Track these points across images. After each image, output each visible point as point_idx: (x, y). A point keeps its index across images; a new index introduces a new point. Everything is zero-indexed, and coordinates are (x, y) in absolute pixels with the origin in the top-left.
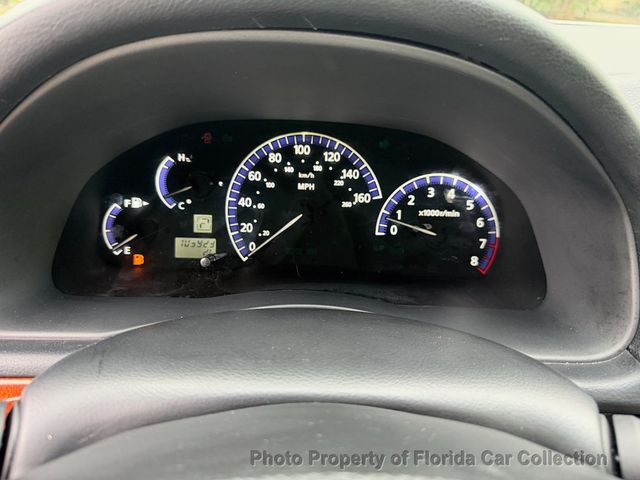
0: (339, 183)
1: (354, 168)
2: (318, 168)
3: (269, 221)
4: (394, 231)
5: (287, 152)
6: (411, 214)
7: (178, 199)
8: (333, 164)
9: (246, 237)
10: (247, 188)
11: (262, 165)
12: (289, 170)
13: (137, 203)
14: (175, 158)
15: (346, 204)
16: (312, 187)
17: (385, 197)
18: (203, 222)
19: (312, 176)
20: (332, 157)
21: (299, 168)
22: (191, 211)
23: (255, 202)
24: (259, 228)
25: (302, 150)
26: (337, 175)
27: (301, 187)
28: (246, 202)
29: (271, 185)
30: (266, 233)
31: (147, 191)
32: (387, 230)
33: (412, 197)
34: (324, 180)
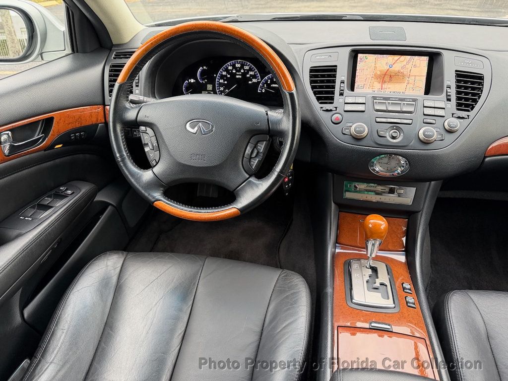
0: (248, 76)
1: (253, 71)
2: (242, 71)
3: (228, 87)
4: (263, 91)
5: (234, 66)
6: (269, 86)
7: (203, 80)
8: (246, 70)
9: (221, 92)
10: (222, 77)
11: (227, 70)
12: (234, 71)
13: (192, 81)
14: (203, 68)
15: (250, 82)
16: (240, 77)
17: (262, 80)
18: (210, 87)
19: (240, 73)
20: (246, 68)
21: (237, 71)
22: (207, 83)
23: (224, 81)
24: (225, 89)
25: (238, 65)
26: (248, 73)
27: (237, 77)
28: (221, 81)
29: (229, 76)
30: (227, 90)
31: (196, 79)
32: (261, 91)
33: (269, 80)
34: (244, 75)
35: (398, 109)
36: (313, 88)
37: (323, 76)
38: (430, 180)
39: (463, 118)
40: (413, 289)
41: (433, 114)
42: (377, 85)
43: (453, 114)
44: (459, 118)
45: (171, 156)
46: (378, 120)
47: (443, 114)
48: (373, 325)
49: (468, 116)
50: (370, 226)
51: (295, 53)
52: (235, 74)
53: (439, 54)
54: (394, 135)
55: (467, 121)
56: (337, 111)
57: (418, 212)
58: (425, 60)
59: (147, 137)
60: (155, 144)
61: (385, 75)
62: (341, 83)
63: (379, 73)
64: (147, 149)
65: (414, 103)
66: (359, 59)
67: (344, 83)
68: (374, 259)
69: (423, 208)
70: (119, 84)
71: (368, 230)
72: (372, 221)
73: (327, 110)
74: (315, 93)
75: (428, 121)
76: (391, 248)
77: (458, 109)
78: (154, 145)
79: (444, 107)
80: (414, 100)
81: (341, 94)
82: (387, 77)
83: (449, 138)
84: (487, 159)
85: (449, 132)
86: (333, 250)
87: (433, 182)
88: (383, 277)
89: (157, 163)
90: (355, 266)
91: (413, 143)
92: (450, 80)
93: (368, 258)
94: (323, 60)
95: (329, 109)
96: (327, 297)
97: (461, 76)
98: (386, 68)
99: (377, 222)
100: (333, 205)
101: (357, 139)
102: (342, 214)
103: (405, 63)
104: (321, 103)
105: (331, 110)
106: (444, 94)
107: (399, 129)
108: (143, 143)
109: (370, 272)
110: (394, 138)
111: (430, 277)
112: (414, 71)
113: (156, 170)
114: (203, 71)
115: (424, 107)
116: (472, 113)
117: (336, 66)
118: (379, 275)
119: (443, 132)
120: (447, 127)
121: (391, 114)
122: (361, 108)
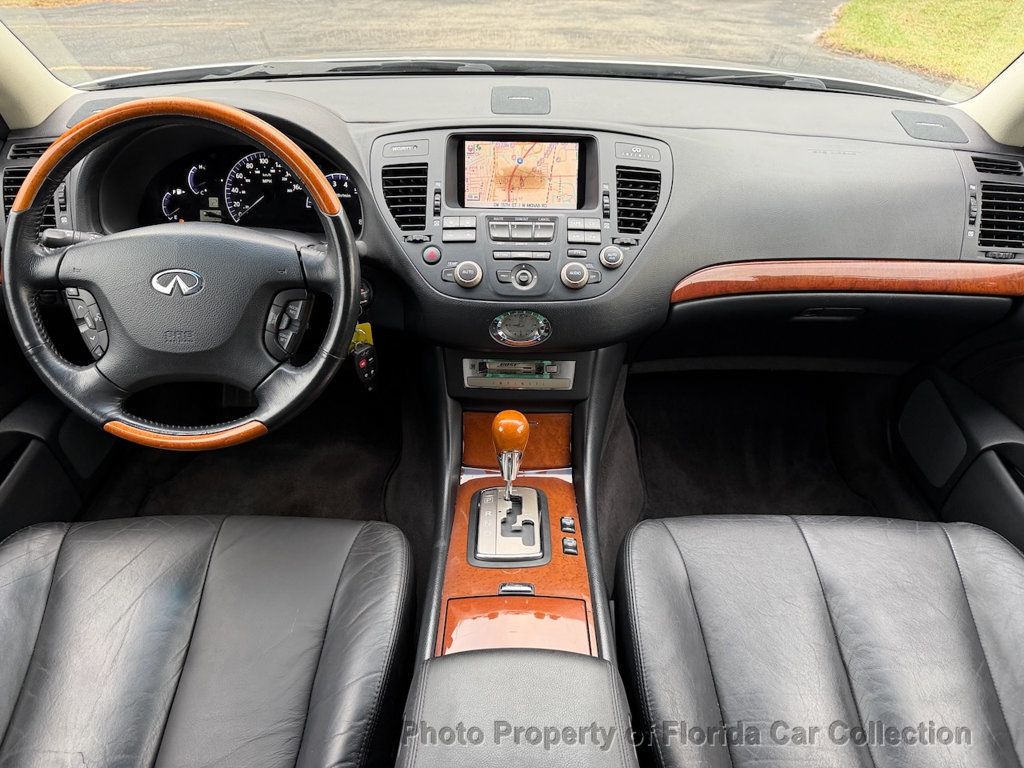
0: (285, 179)
2: (273, 171)
3: (247, 200)
5: (256, 162)
7: (200, 189)
8: (280, 169)
9: (237, 210)
10: (236, 183)
11: (243, 169)
12: (258, 172)
13: (179, 192)
14: (197, 167)
15: (289, 191)
16: (270, 181)
18: (214, 202)
19: (270, 175)
20: (280, 165)
21: (263, 171)
22: (207, 196)
23: (240, 190)
24: (243, 204)
25: (263, 161)
26: (284, 174)
27: (264, 181)
28: (235, 190)
29: (248, 181)
30: (247, 207)
31: (185, 187)
34: (276, 177)
35: (527, 235)
36: (389, 202)
37: (407, 182)
38: (596, 346)
39: (628, 245)
40: (578, 525)
41: (582, 240)
42: (501, 196)
43: (613, 239)
44: (622, 244)
45: (129, 338)
46: (497, 255)
47: (598, 241)
48: (504, 589)
49: (637, 240)
50: (501, 429)
51: (355, 141)
52: (260, 177)
53: (591, 140)
54: (524, 279)
55: (635, 249)
56: (432, 242)
57: (585, 400)
58: (574, 148)
59: (82, 305)
60: (98, 318)
61: (512, 176)
62: (436, 193)
63: (502, 173)
64: (83, 329)
65: (553, 224)
66: (467, 151)
67: (440, 193)
68: (516, 484)
69: (591, 395)
70: (16, 214)
71: (497, 436)
72: (503, 422)
73: (415, 242)
74: (394, 212)
75: (575, 252)
76: (548, 463)
77: (621, 231)
78: (96, 320)
79: (598, 227)
80: (553, 219)
81: (437, 213)
82: (515, 179)
83: (608, 278)
84: (677, 307)
85: (609, 268)
86: (455, 477)
87: (601, 350)
88: (530, 512)
89: (104, 353)
90: (487, 498)
91: (555, 289)
92: (607, 182)
93: (504, 484)
94: (404, 153)
95: (418, 239)
96: (437, 557)
97: (626, 175)
98: (514, 163)
99: (511, 422)
100: (449, 400)
101: (468, 288)
102: (468, 416)
103: (541, 155)
104: (404, 229)
105: (421, 241)
106: (600, 207)
107: (529, 268)
108: (75, 317)
109: (509, 505)
110: (524, 283)
111: (643, 509)
112: (559, 169)
113: (103, 364)
114: (198, 172)
115: (569, 230)
116: (643, 236)
117: (426, 164)
118: (523, 510)
119: (599, 269)
120: (604, 261)
121: (517, 244)
122: (469, 235)
